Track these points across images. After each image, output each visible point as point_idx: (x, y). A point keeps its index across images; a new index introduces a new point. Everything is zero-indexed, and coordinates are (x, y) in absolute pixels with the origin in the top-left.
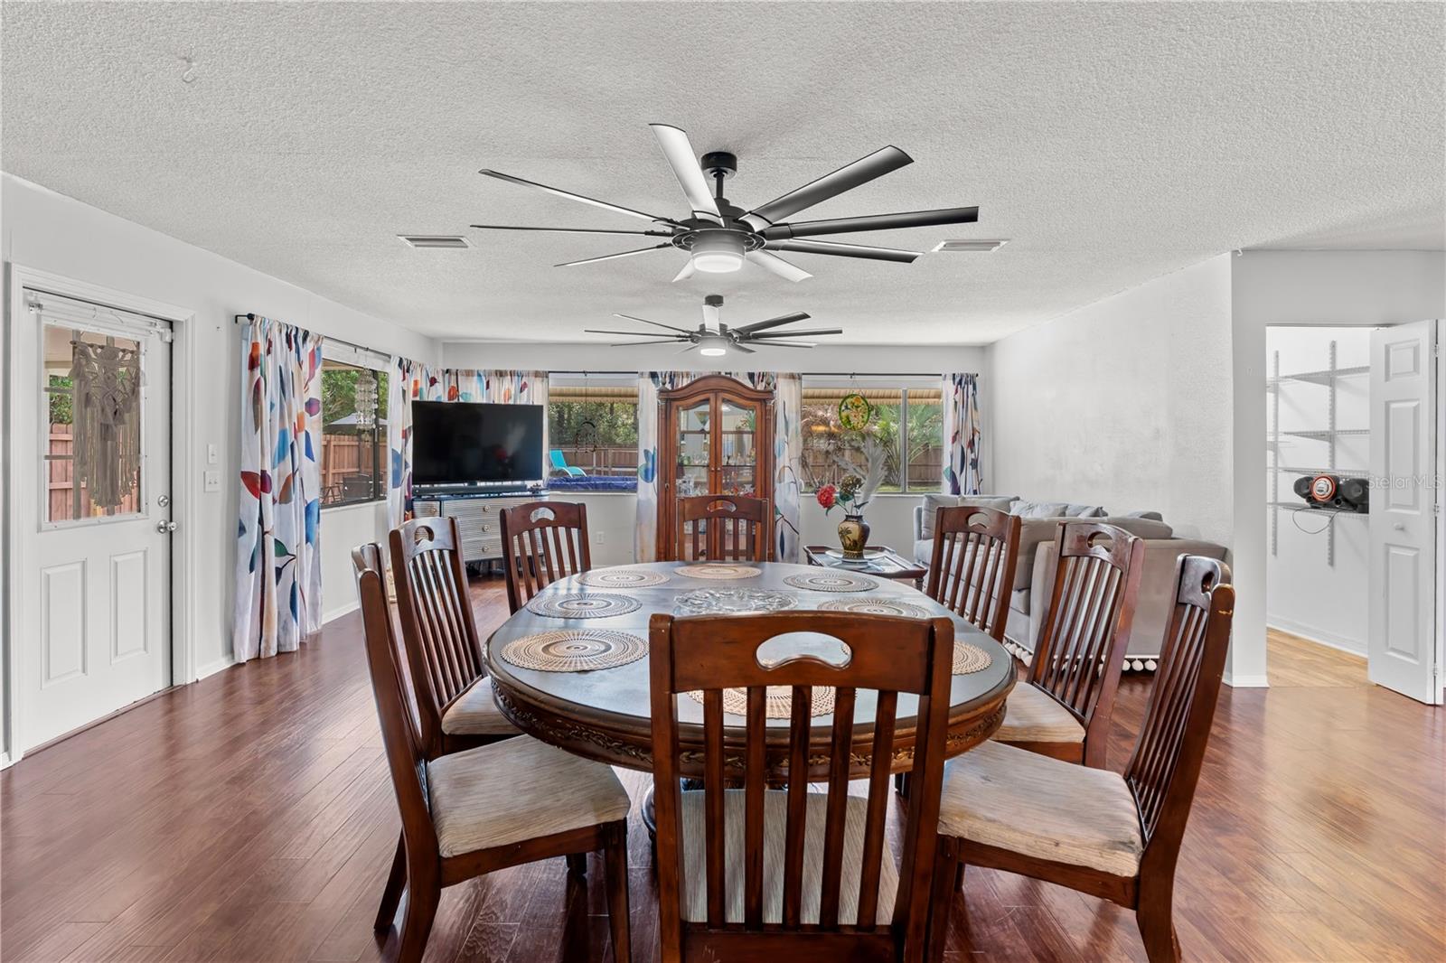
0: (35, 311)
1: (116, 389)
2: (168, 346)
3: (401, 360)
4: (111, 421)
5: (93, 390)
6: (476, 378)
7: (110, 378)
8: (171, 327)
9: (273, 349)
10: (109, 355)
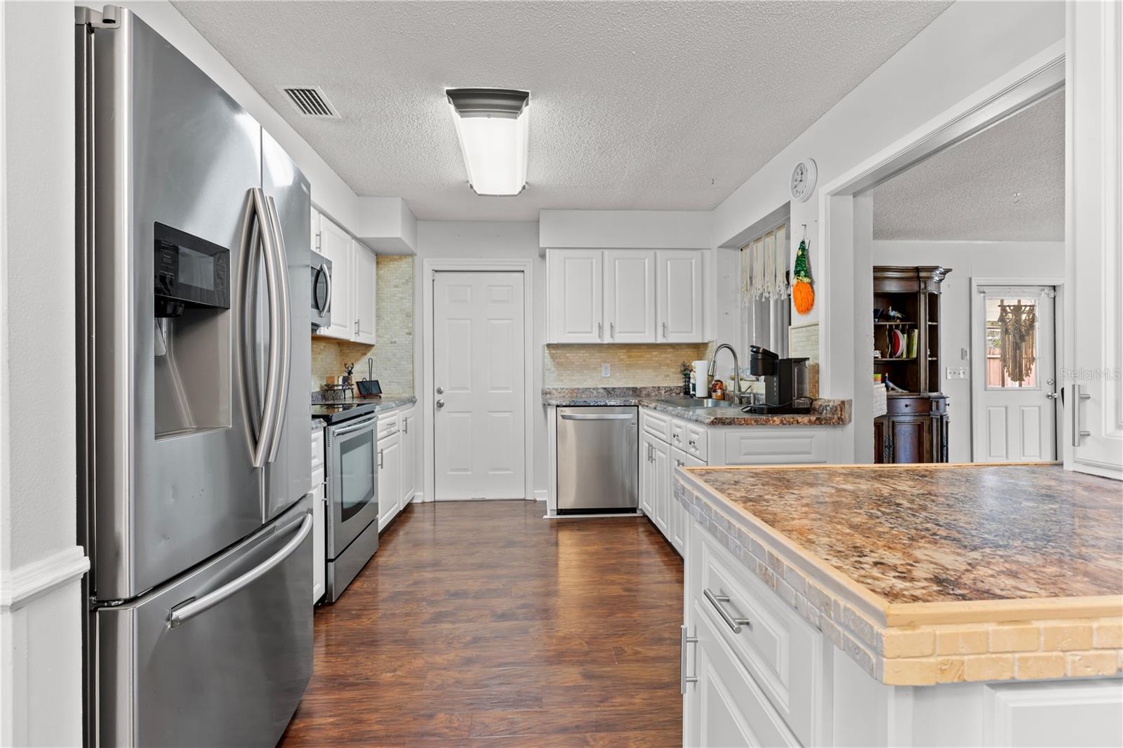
0: (982, 295)
1: (1022, 325)
2: (1053, 300)
4: (1019, 341)
5: (1009, 327)
7: (1018, 321)
8: (1055, 290)
10: (1018, 309)
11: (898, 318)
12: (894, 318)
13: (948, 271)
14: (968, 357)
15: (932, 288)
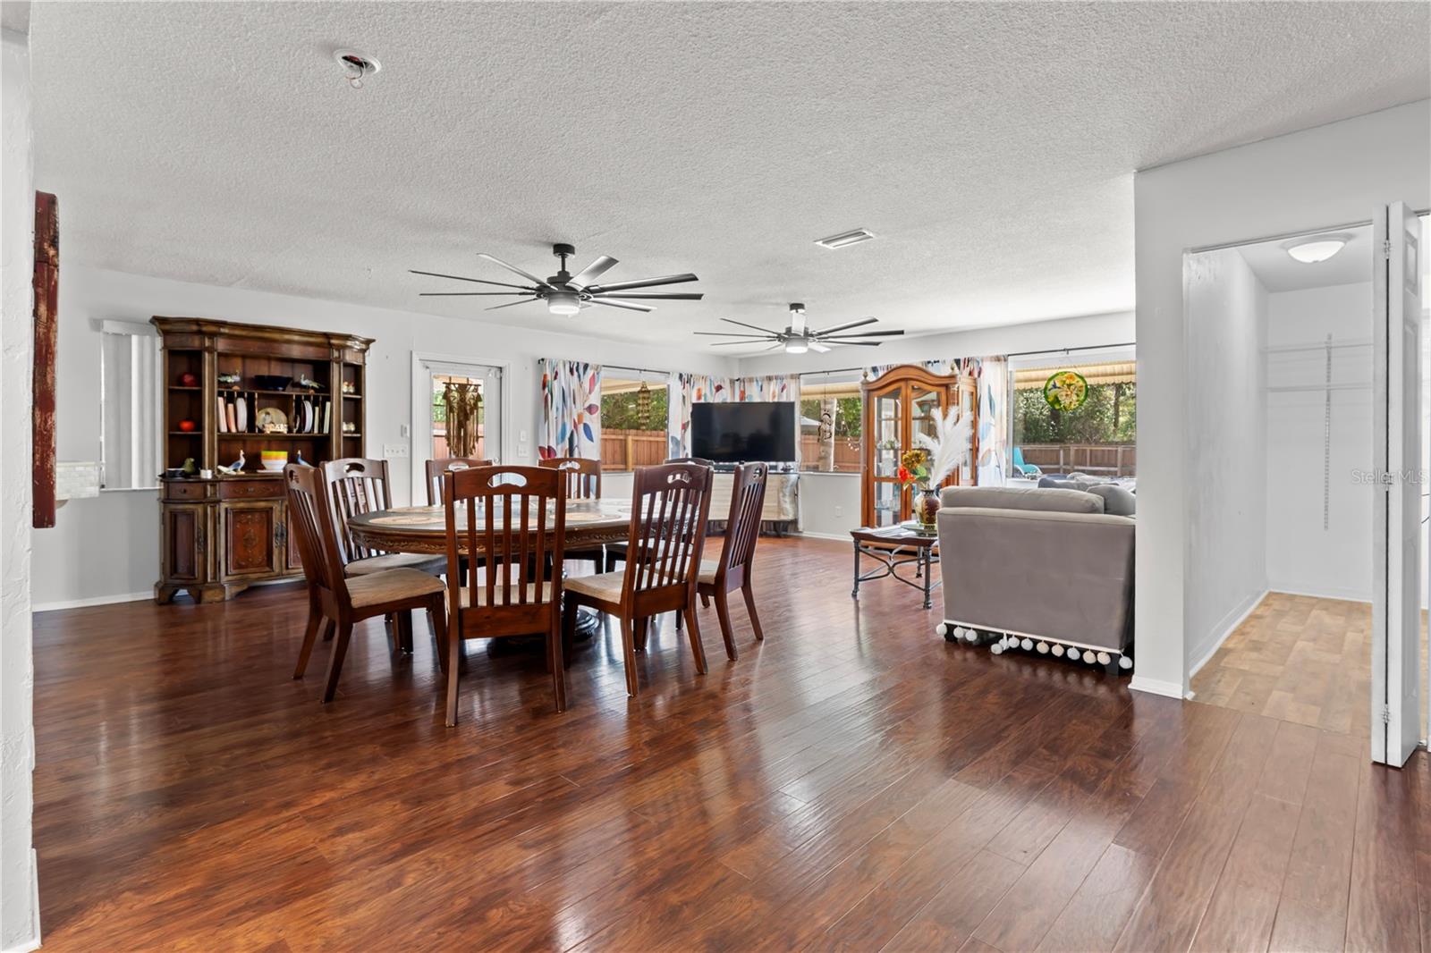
0: (428, 370)
1: (466, 404)
2: (499, 380)
3: (681, 376)
4: (463, 419)
5: (454, 404)
6: (755, 383)
7: (462, 400)
8: (501, 371)
9: (558, 377)
10: (463, 388)
11: (313, 388)
12: (306, 387)
13: (368, 342)
14: (408, 434)
15: (350, 357)
